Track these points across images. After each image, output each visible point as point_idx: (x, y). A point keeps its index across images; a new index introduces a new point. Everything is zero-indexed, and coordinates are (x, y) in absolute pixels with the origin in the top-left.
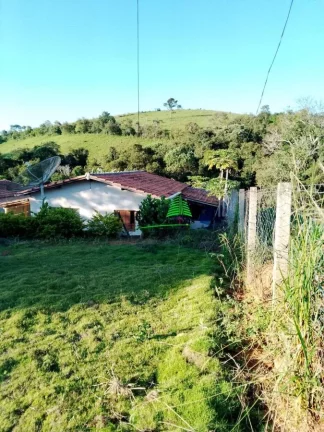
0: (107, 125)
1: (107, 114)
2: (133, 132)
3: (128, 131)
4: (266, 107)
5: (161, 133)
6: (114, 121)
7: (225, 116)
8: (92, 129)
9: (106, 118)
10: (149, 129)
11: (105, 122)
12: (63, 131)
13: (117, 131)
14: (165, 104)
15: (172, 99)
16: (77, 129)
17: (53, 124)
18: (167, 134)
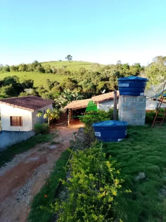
0: (37, 68)
1: (37, 62)
2: (51, 71)
3: (49, 71)
4: (120, 61)
5: (66, 72)
6: (41, 66)
7: (99, 65)
8: (29, 69)
9: (36, 64)
10: (60, 70)
11: (36, 66)
12: (11, 70)
13: (43, 71)
14: (66, 58)
15: (70, 56)
16: (19, 69)
17: (4, 66)
18: (69, 73)
